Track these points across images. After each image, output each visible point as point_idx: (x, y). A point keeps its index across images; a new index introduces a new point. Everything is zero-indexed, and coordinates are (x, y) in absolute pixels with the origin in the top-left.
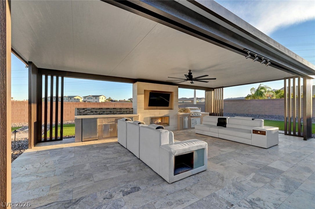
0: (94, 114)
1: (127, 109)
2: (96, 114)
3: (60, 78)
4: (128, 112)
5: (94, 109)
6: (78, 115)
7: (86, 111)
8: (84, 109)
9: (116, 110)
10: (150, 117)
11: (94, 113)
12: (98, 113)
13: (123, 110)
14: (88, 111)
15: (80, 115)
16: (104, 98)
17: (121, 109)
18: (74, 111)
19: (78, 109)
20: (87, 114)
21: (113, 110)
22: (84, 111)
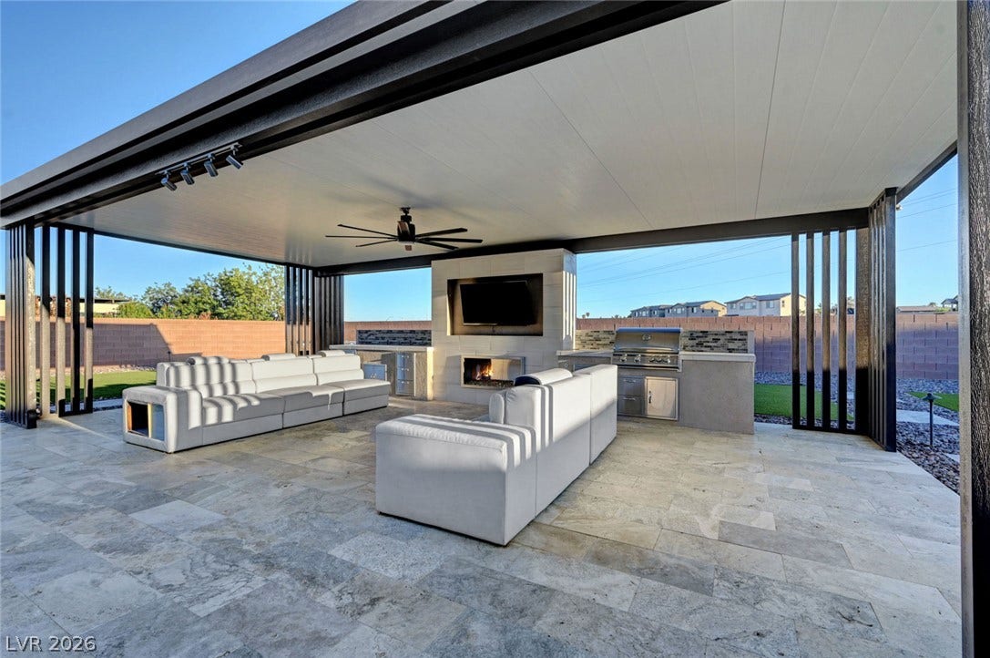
0: (379, 344)
2: (384, 344)
6: (359, 343)
7: (369, 335)
8: (367, 332)
12: (386, 340)
14: (372, 337)
18: (354, 335)
19: (360, 332)
20: (370, 343)
21: (411, 335)
22: (366, 335)
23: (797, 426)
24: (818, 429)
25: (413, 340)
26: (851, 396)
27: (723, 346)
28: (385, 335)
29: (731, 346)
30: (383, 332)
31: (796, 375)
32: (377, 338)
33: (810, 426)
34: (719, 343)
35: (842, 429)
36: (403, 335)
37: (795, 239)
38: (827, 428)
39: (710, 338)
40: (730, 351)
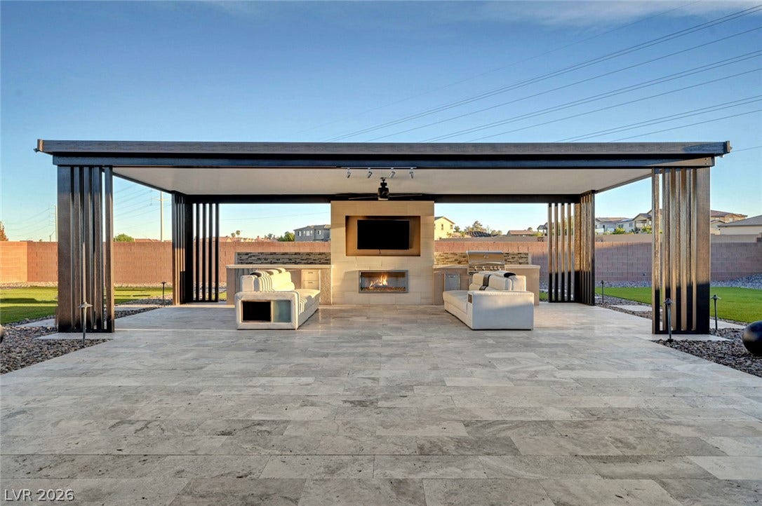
0: (262, 263)
1: (320, 254)
2: (266, 263)
3: (214, 205)
4: (322, 261)
5: (262, 253)
6: (238, 263)
7: (251, 257)
8: (247, 254)
9: (300, 257)
10: (359, 271)
11: (263, 261)
12: (269, 261)
13: (312, 257)
14: (253, 258)
15: (242, 263)
16: (447, 225)
17: (308, 254)
18: (233, 257)
19: (239, 254)
20: (251, 263)
21: (294, 256)
22: (247, 257)
23: (551, 301)
24: (560, 302)
25: (298, 261)
26: (572, 285)
27: (517, 261)
28: (268, 257)
29: (520, 261)
30: (267, 254)
31: (551, 275)
32: (259, 259)
33: (557, 301)
34: (515, 259)
35: (569, 301)
36: (287, 256)
37: (550, 206)
38: (563, 301)
39: (510, 257)
40: (520, 263)
